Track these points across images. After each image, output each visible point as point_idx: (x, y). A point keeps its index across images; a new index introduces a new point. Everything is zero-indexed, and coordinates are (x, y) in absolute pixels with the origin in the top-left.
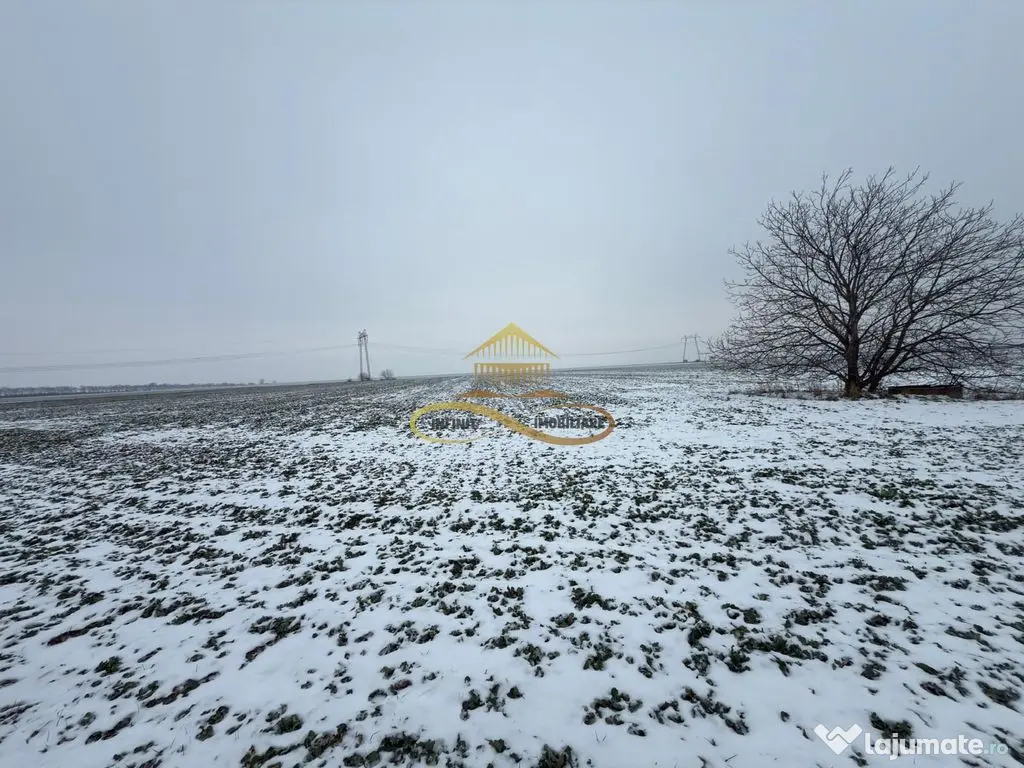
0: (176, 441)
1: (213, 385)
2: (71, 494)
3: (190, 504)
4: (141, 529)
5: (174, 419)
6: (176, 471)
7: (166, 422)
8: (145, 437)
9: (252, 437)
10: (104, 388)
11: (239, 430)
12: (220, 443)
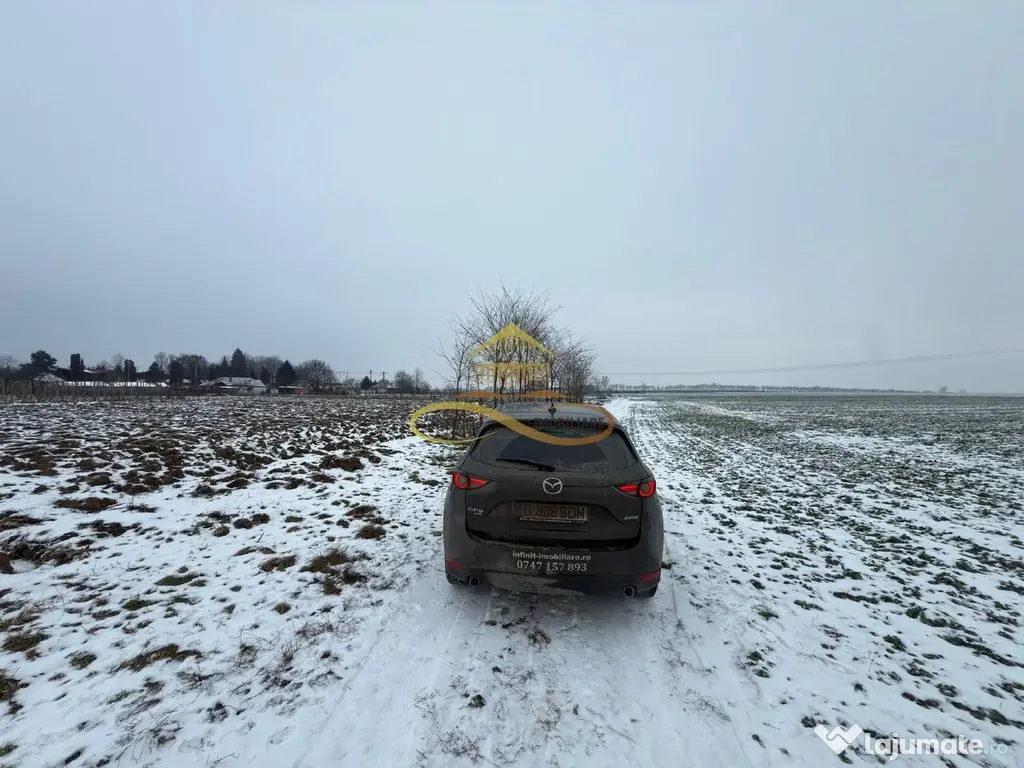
0: (864, 448)
1: (877, 391)
2: (794, 477)
3: (910, 521)
4: (868, 529)
5: (853, 425)
6: (877, 480)
7: (845, 427)
8: (831, 439)
9: (960, 461)
10: (778, 388)
11: (935, 449)
12: (917, 461)
